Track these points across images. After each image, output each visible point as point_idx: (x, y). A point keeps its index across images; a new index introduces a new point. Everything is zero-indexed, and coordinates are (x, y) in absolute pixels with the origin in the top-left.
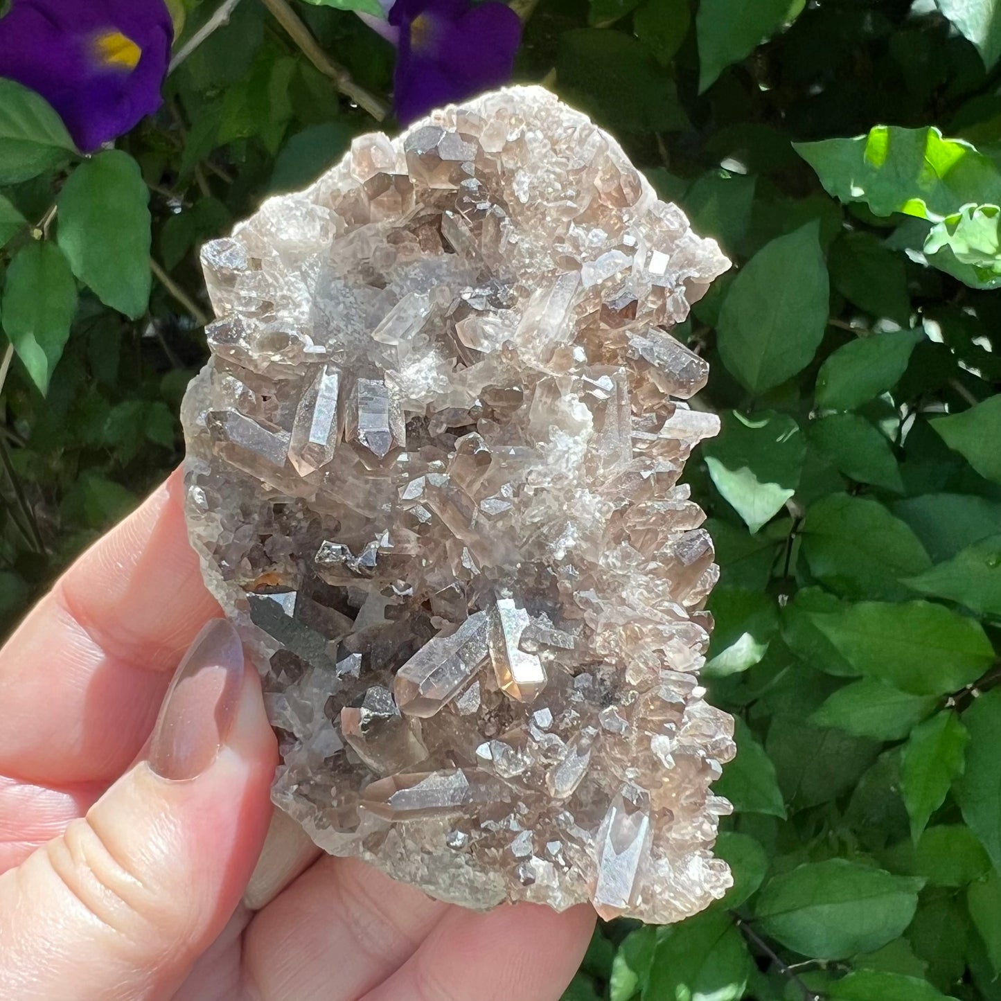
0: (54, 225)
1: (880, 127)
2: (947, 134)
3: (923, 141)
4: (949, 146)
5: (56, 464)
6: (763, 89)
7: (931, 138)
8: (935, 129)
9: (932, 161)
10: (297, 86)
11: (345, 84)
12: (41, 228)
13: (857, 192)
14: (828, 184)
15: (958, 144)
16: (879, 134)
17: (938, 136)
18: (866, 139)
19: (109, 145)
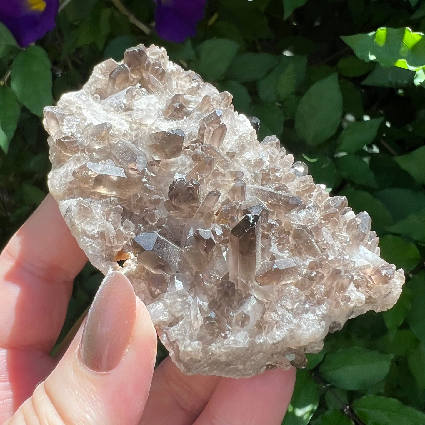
0: (9, 80)
1: (382, 28)
2: (414, 31)
3: (403, 34)
4: (416, 35)
5: (11, 179)
6: (294, 24)
7: (407, 33)
8: (408, 28)
9: (406, 42)
10: (112, 20)
11: (132, 19)
12: (4, 80)
13: (372, 57)
14: (358, 54)
15: (419, 34)
16: (382, 32)
17: (410, 31)
18: (376, 33)
19: (33, 44)
